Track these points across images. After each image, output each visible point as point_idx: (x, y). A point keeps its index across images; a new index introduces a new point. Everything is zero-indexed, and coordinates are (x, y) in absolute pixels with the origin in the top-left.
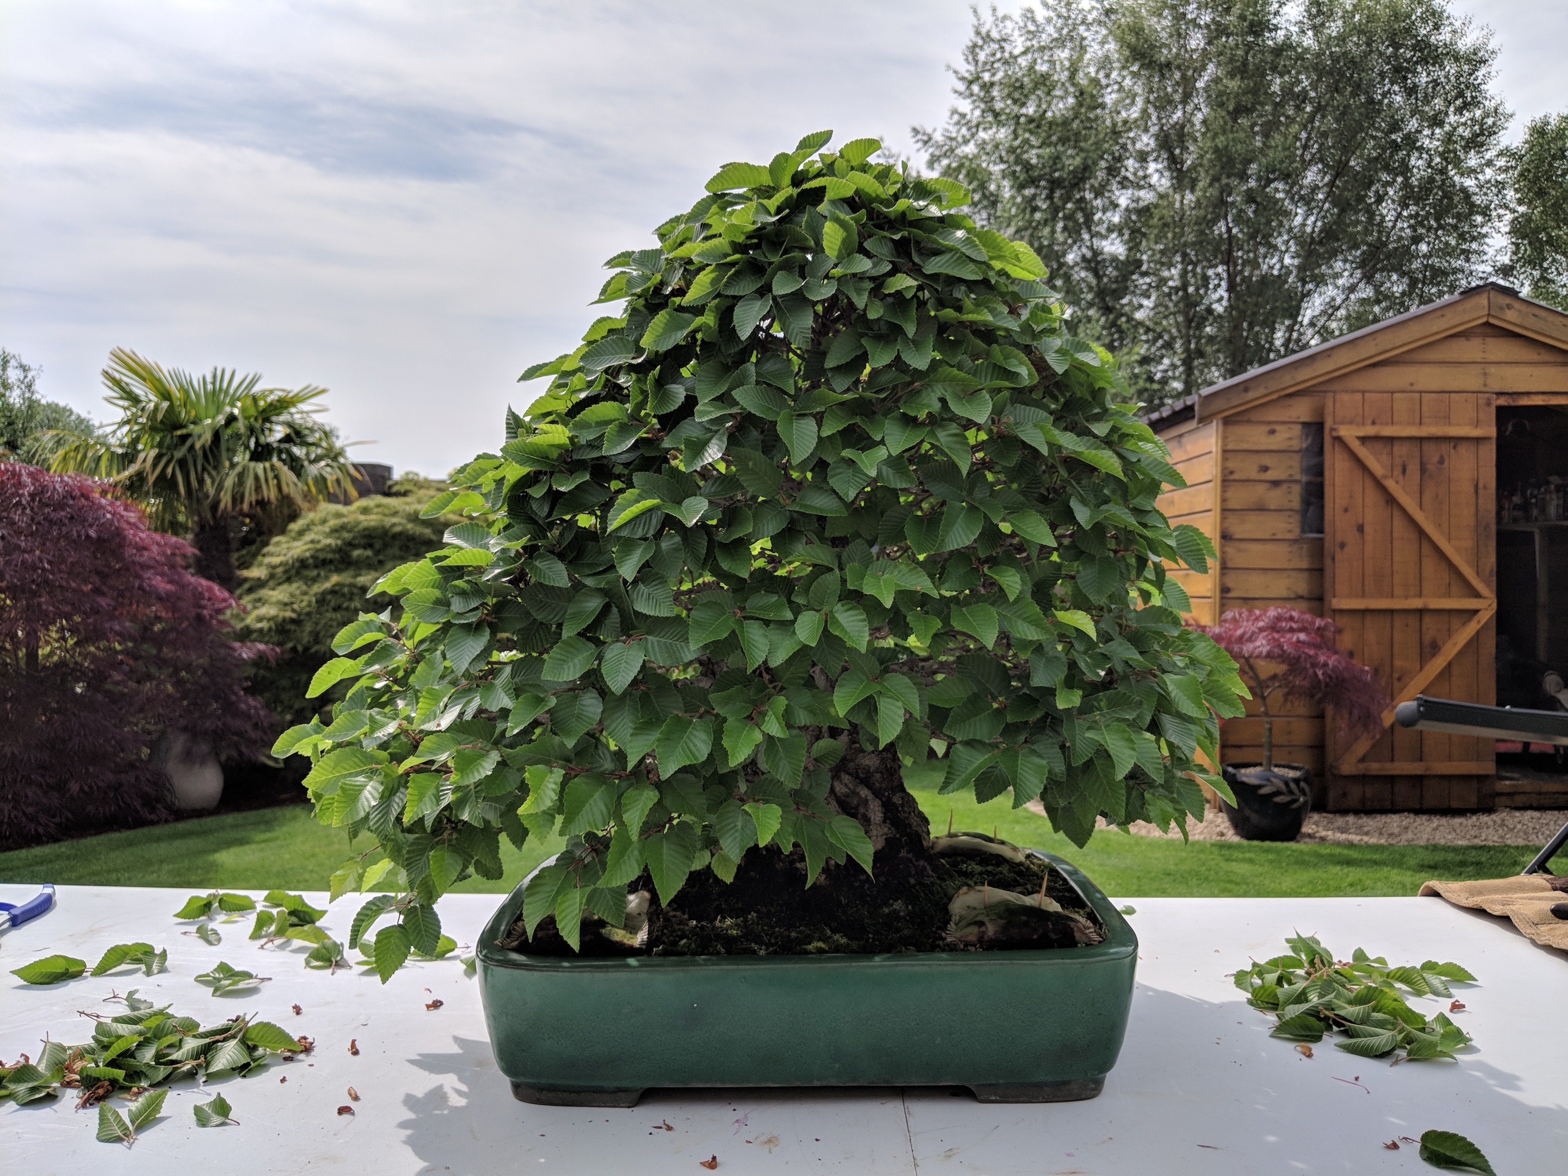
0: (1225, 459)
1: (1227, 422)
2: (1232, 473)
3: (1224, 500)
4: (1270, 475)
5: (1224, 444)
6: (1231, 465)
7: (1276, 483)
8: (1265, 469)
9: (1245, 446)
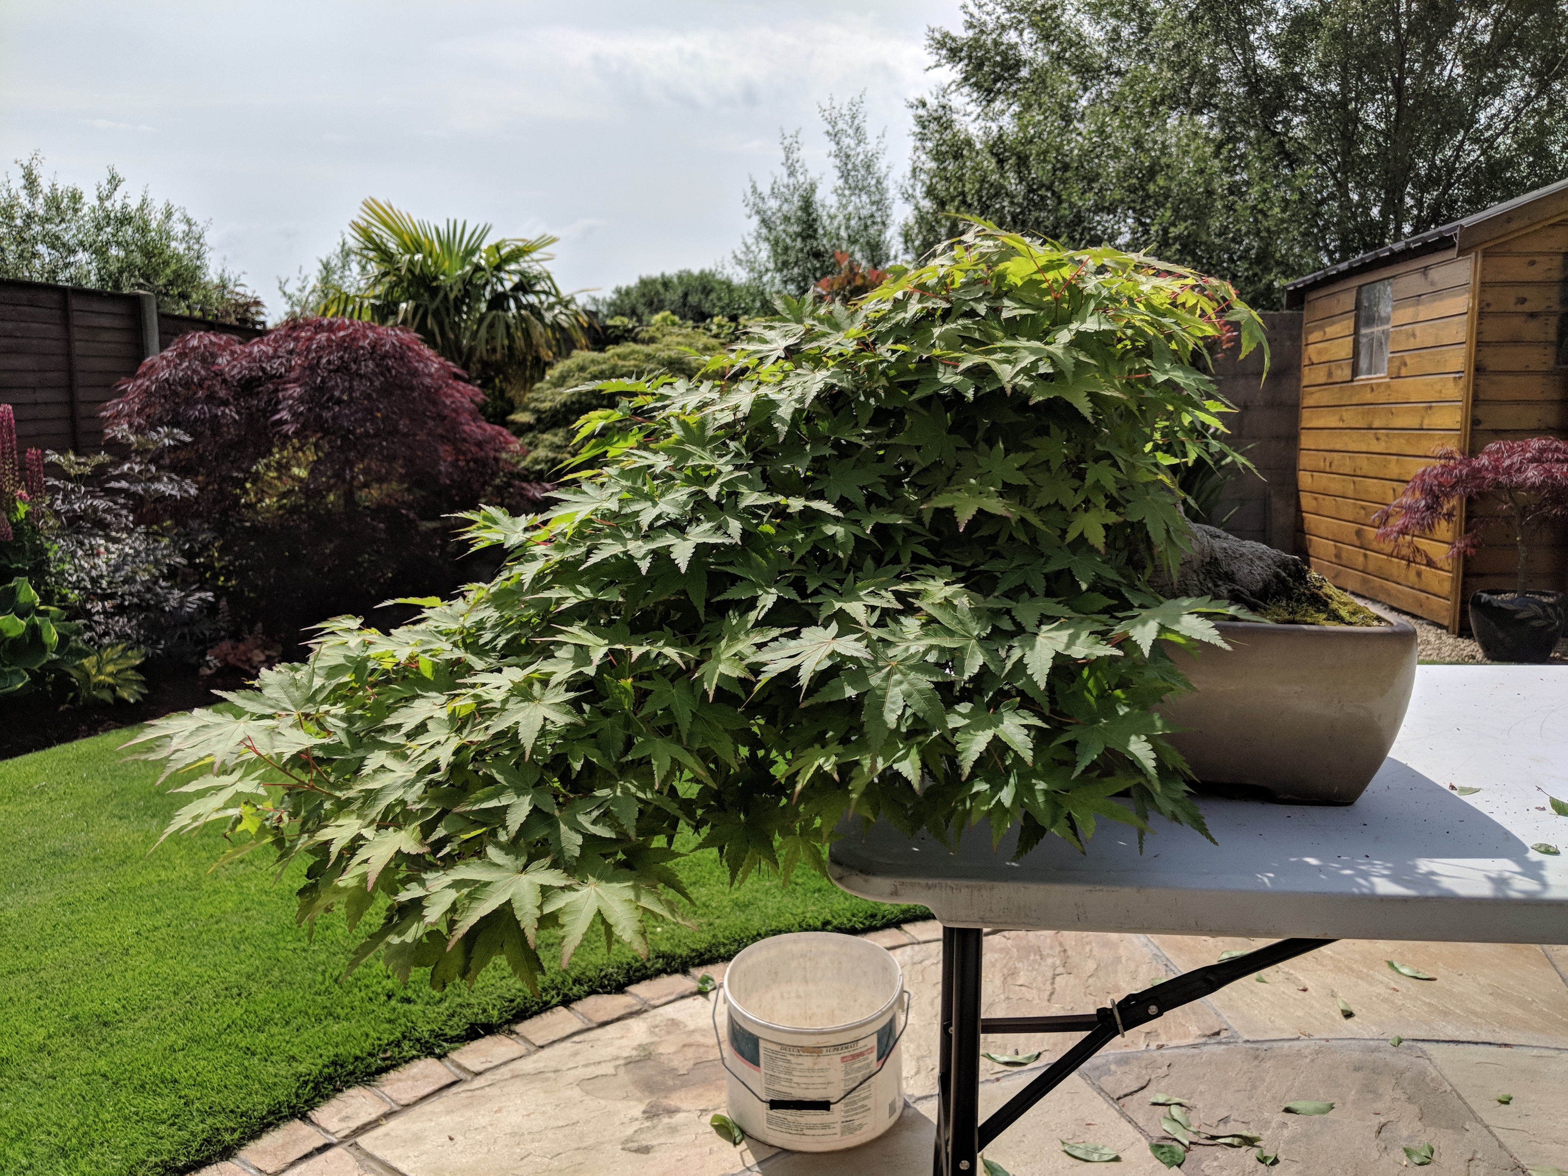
0: (1482, 291)
1: (1486, 254)
2: (1488, 305)
3: (1479, 333)
4: (1527, 307)
5: (1483, 276)
6: (1488, 298)
7: (1532, 315)
8: (1523, 301)
9: (1503, 277)
